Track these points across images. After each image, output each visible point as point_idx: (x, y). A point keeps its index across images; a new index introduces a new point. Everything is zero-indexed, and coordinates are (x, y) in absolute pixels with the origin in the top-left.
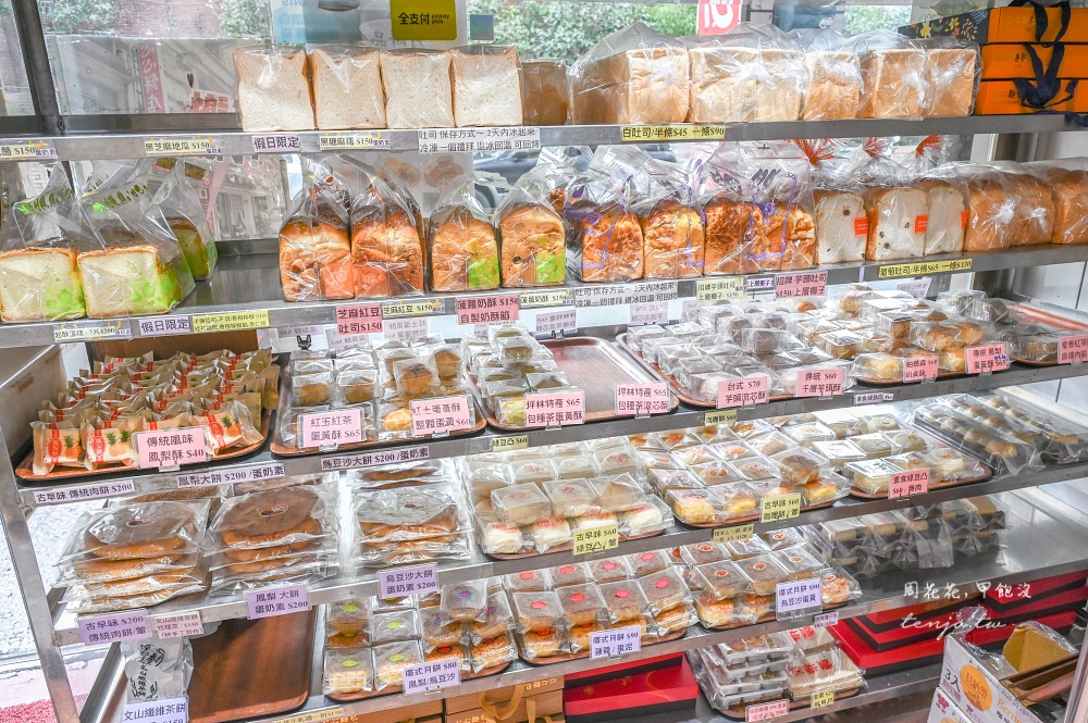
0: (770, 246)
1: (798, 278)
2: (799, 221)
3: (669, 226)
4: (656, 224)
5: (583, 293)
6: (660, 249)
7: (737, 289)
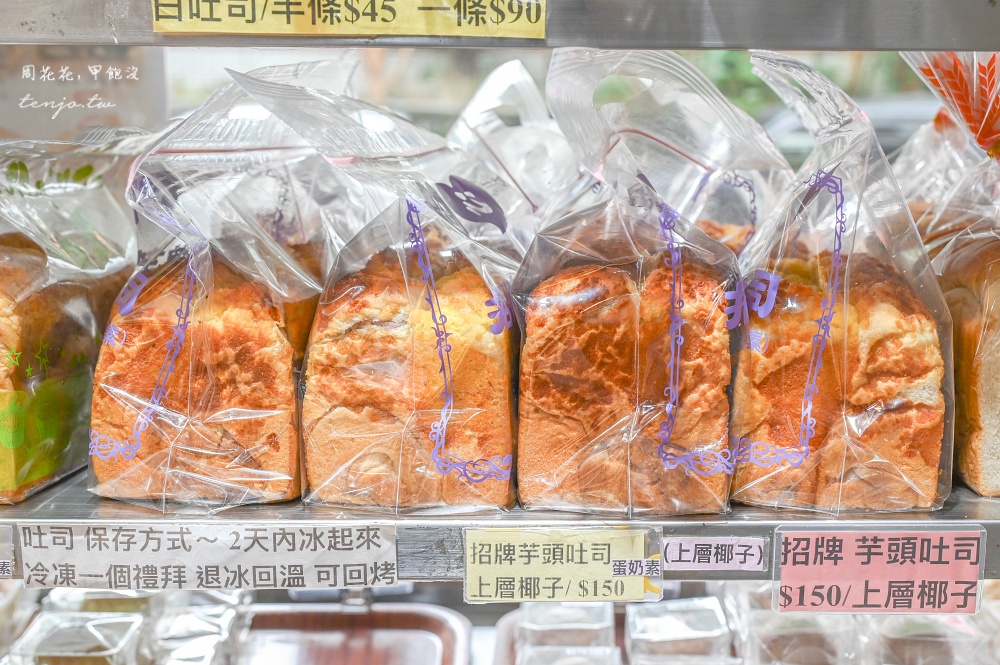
0: (772, 423)
1: (869, 548)
2: (878, 345)
3: (379, 332)
4: (338, 324)
5: (47, 539)
6: (357, 406)
7: (619, 568)
